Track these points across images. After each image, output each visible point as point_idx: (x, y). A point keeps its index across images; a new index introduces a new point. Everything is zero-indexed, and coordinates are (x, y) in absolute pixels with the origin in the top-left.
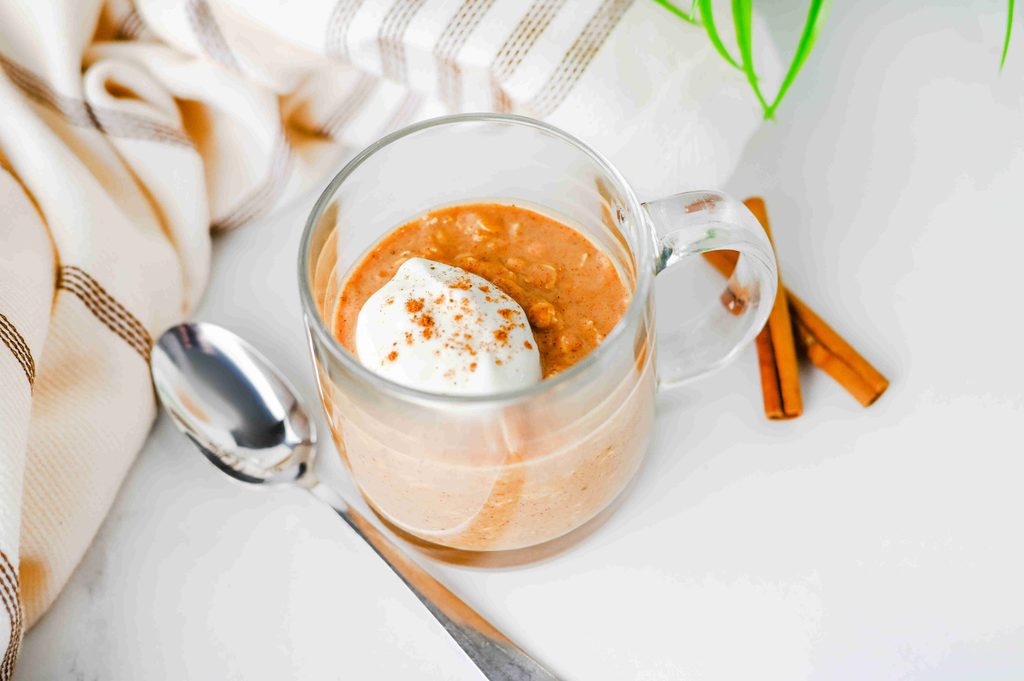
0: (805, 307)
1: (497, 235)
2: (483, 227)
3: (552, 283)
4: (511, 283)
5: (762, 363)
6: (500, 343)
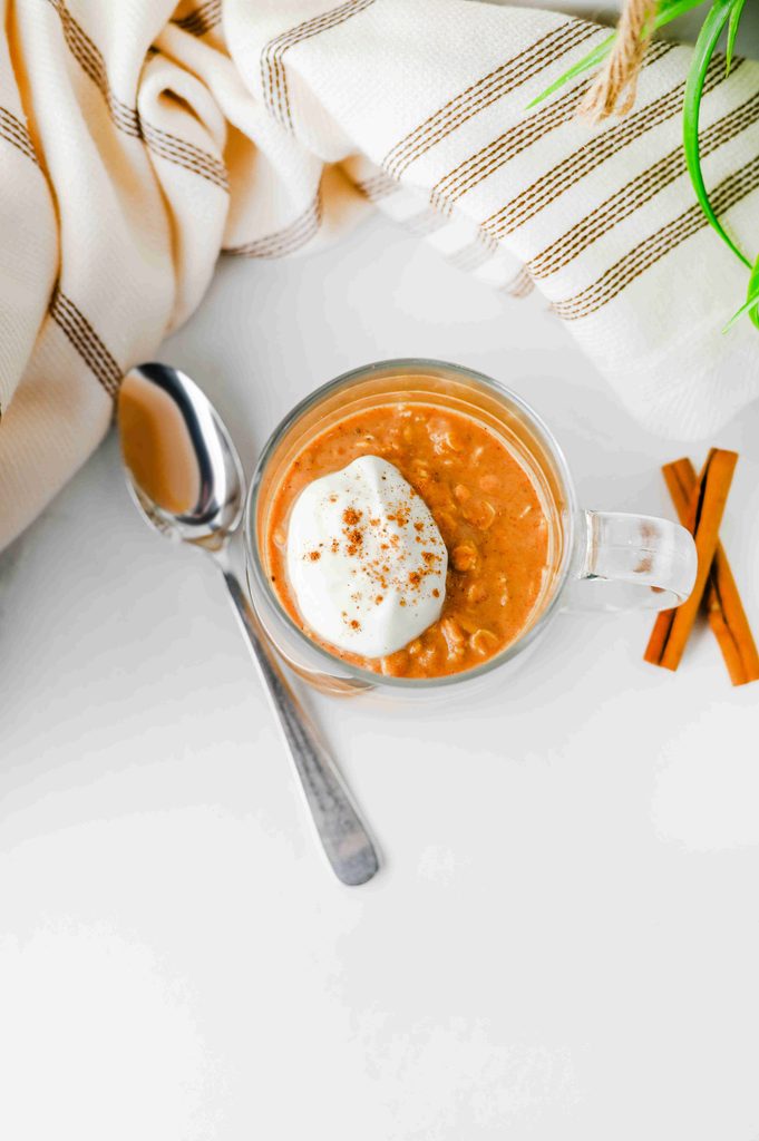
1: (458, 454)
2: (448, 443)
3: (488, 525)
4: (448, 518)
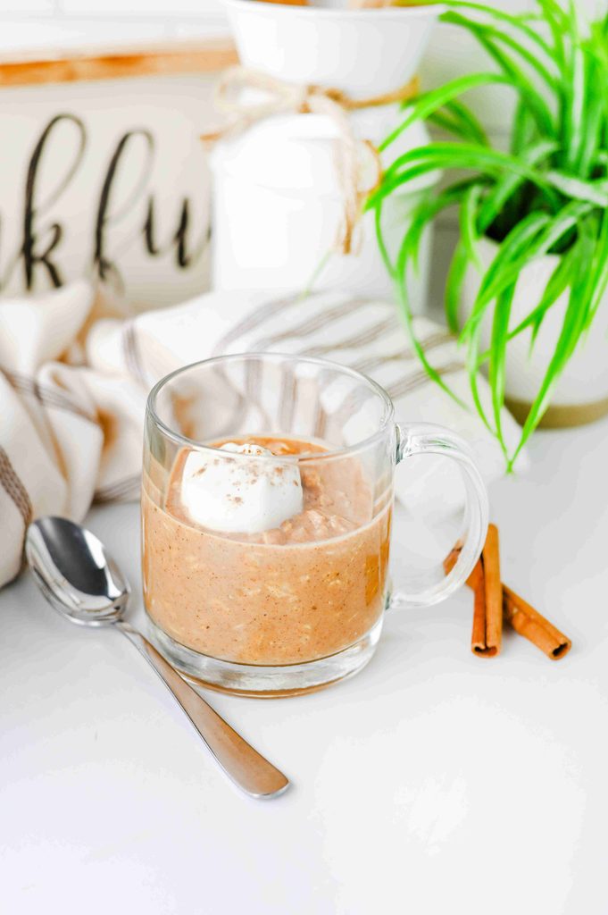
0: (515, 595)
5: (476, 616)
6: (276, 473)
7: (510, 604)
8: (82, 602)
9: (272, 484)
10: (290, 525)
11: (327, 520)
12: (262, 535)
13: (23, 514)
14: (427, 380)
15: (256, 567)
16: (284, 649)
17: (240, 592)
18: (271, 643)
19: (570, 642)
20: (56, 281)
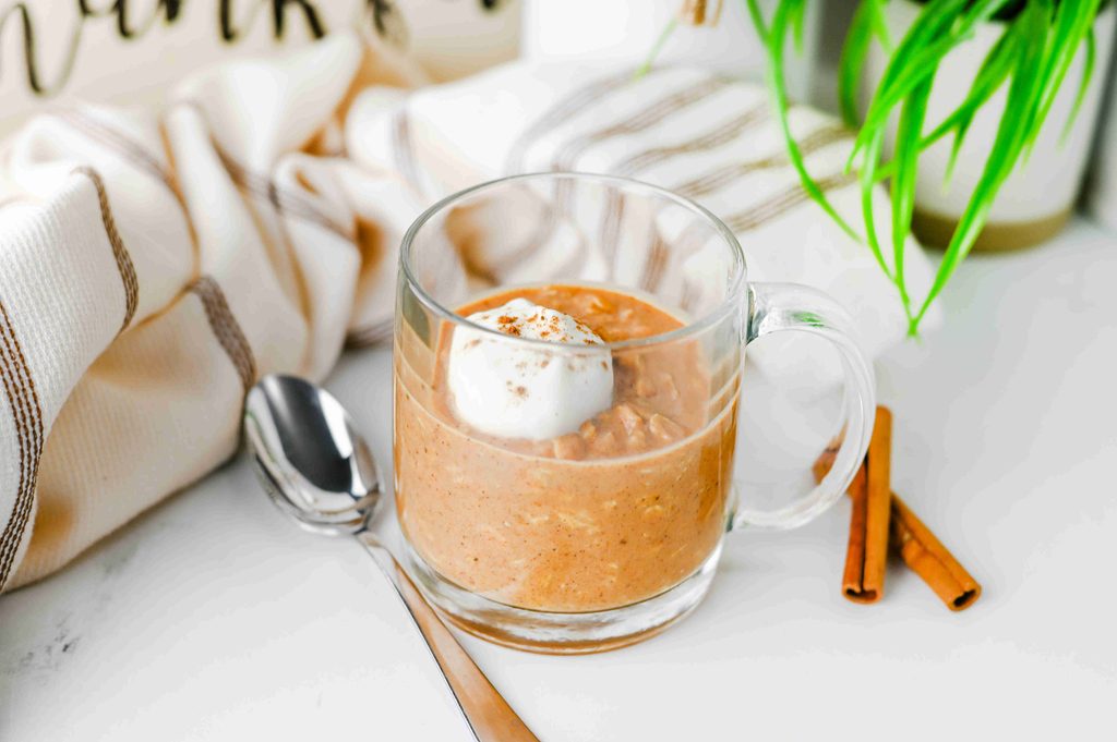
0: (909, 511)
5: (852, 542)
7: (901, 527)
8: (316, 501)
9: (571, 368)
10: (592, 429)
11: (644, 421)
12: (552, 445)
13: (242, 374)
14: (807, 198)
15: (542, 488)
16: (579, 593)
17: (520, 519)
18: (563, 586)
19: (980, 588)
20: (317, 30)
